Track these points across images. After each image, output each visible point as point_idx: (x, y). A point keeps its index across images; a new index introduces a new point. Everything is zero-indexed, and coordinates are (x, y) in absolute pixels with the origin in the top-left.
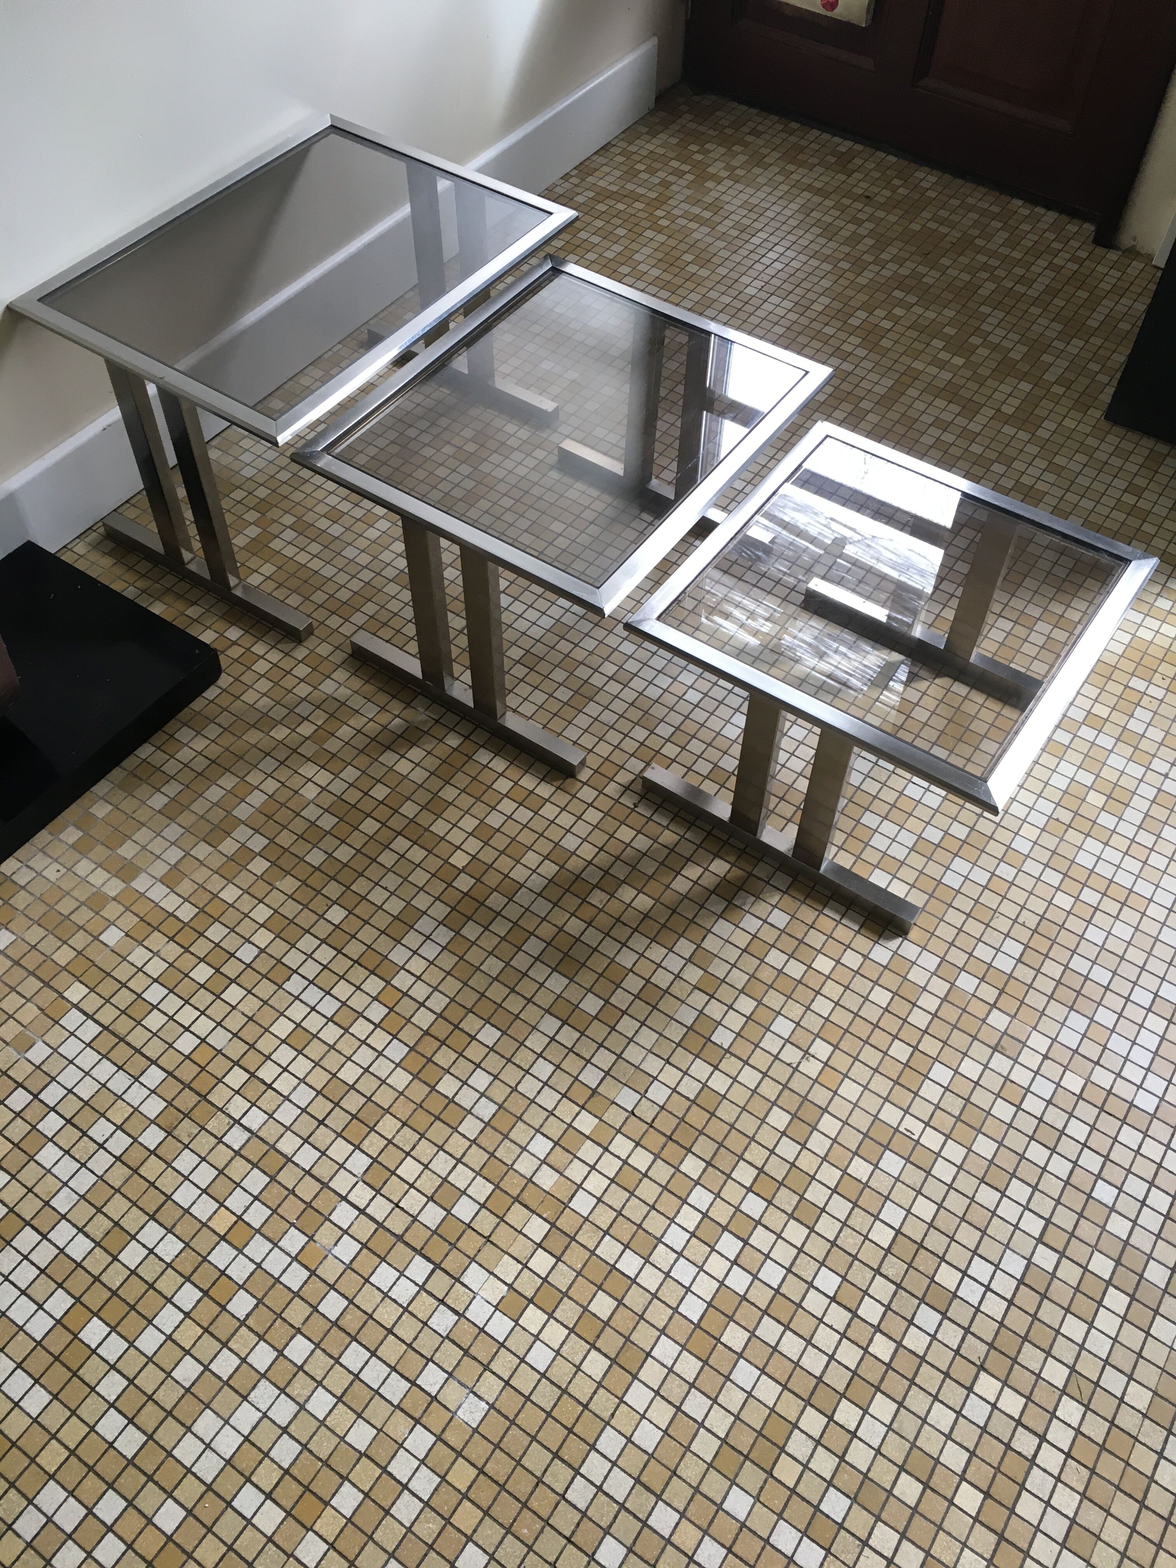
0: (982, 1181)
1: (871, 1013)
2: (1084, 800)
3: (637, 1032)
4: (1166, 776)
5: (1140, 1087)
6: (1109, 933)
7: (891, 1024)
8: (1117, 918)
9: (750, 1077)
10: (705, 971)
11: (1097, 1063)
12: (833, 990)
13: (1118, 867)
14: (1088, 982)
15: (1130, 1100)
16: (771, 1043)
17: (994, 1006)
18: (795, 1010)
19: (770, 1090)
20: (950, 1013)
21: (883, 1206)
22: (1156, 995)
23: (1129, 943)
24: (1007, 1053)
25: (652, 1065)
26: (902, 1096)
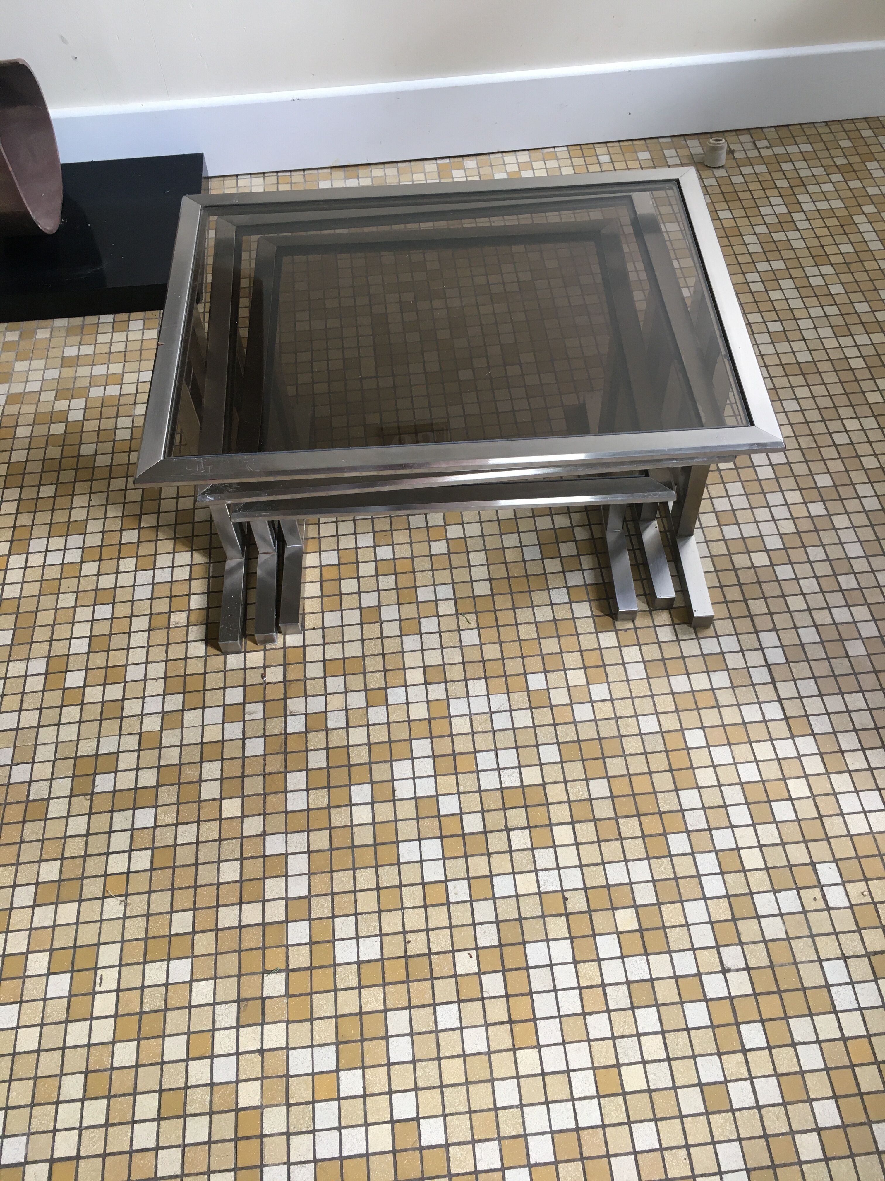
0: (86, 1073)
1: (206, 875)
2: (613, 909)
3: (70, 723)
4: (725, 971)
5: (289, 1163)
6: (461, 1028)
7: (206, 897)
8: (487, 1025)
9: (78, 825)
10: (162, 730)
11: (289, 1105)
12: (210, 830)
13: (556, 990)
14: (383, 1043)
15: (266, 1162)
16: (121, 820)
17: (288, 971)
18: (168, 816)
19: (74, 848)
20: (252, 939)
21: (12, 1003)
22: (418, 1119)
23: (464, 1055)
24: (242, 1014)
25: (45, 753)
26: (136, 952)
